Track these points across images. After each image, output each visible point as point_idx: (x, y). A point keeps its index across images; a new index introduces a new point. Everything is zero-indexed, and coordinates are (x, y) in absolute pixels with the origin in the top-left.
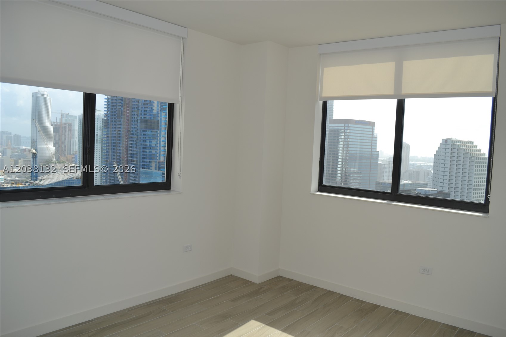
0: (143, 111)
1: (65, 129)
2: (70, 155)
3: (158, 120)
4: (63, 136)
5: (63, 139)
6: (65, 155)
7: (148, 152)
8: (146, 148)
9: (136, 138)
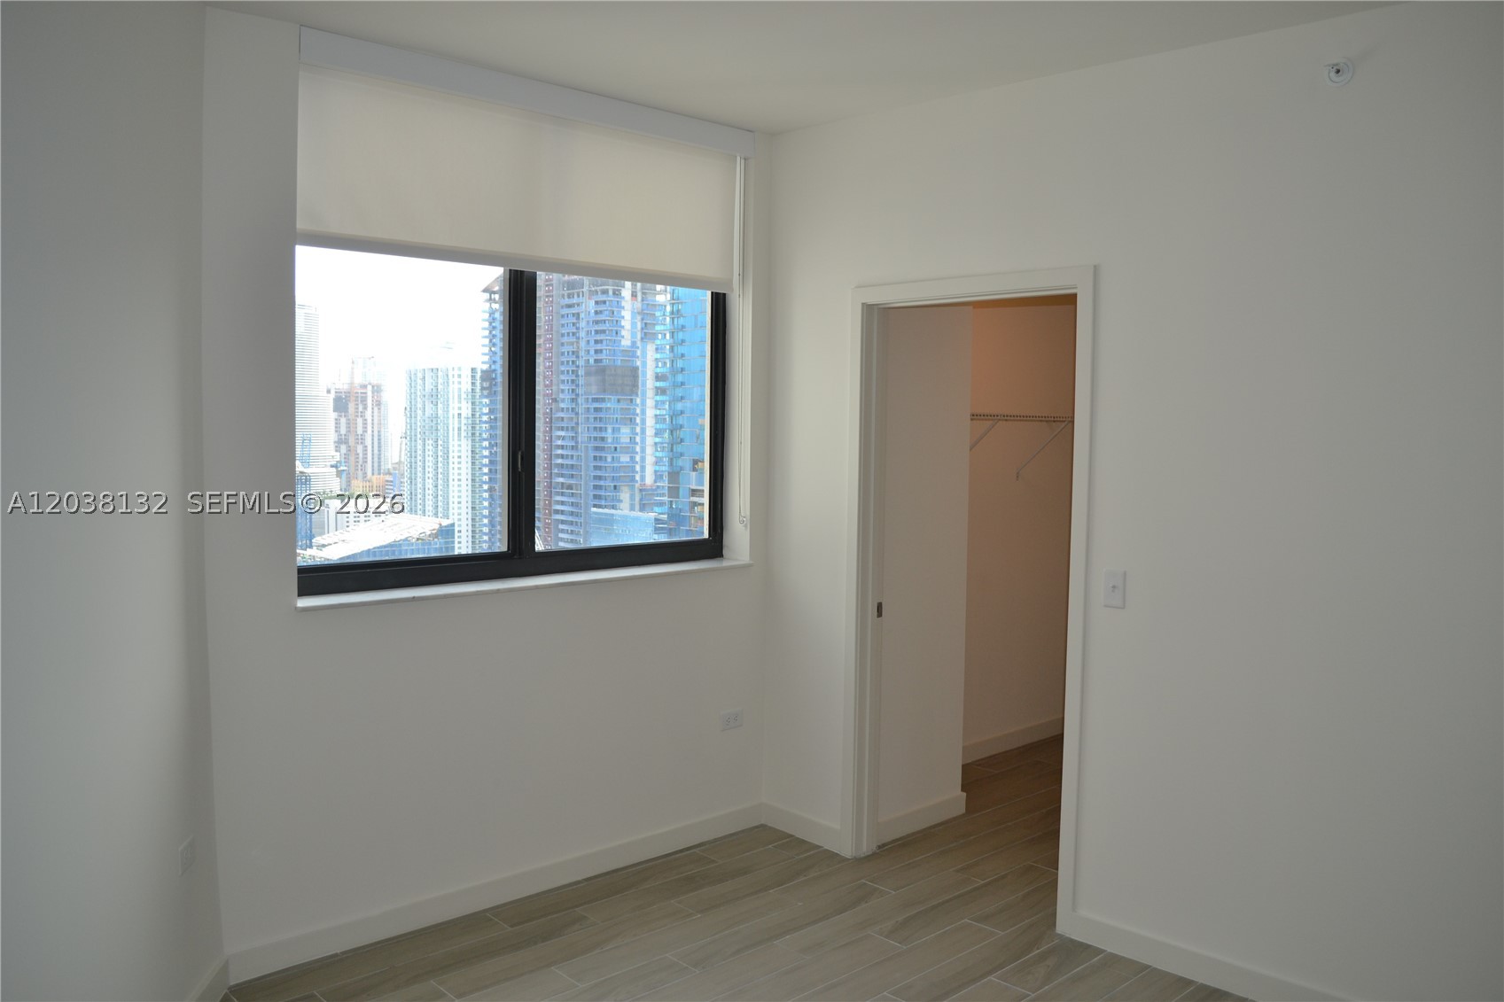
0: (592, 343)
1: (364, 400)
2: (379, 474)
3: (637, 368)
4: (360, 421)
5: (360, 431)
6: (365, 474)
7: (609, 459)
8: (602, 449)
9: (575, 420)
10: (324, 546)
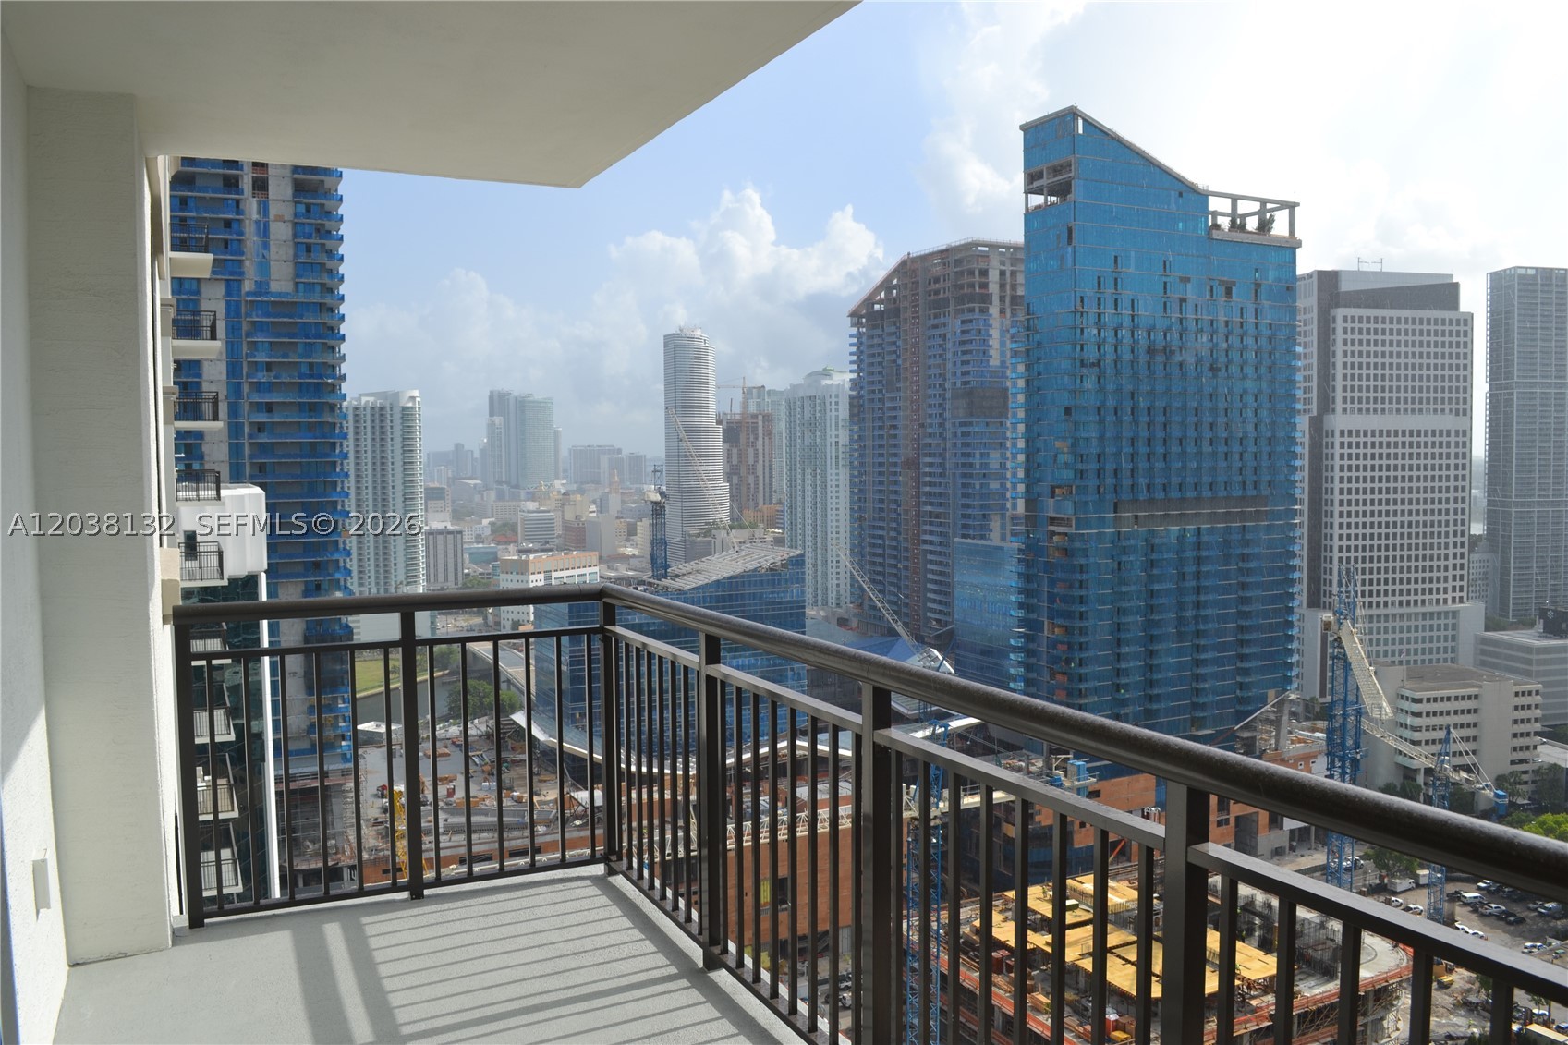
0: (959, 364)
1: (755, 430)
2: (771, 503)
3: (1007, 389)
4: (751, 451)
5: (751, 461)
6: (756, 504)
7: (978, 487)
8: (971, 476)
9: (942, 446)
10: (677, 576)
